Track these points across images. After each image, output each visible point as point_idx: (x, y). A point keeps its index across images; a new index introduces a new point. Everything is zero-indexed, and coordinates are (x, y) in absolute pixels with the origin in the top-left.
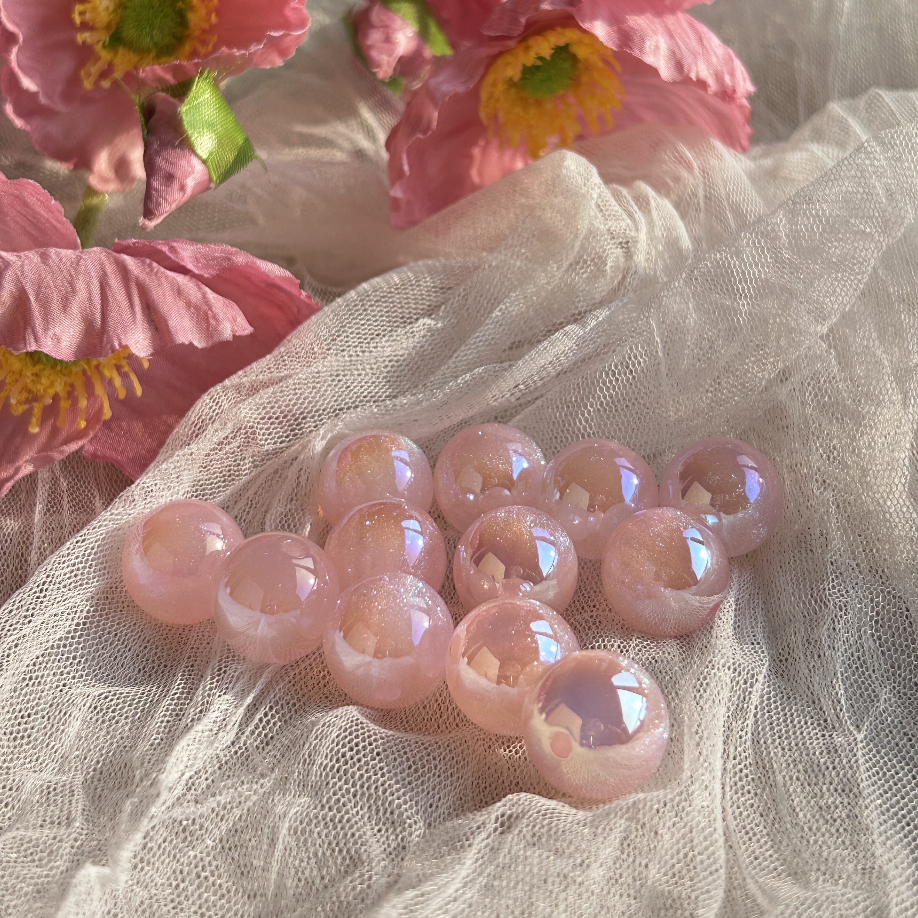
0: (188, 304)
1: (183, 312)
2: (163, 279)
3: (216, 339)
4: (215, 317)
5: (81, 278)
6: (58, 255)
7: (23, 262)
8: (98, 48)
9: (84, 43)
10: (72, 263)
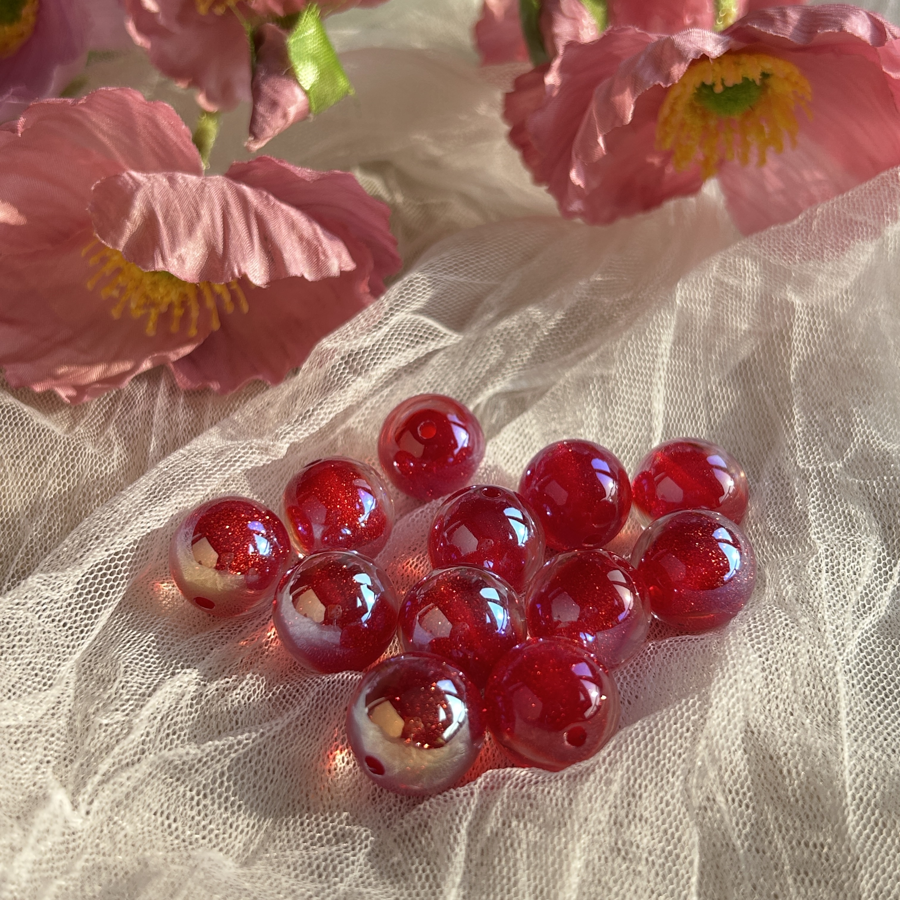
0: (301, 238)
1: (296, 245)
2: (279, 213)
3: (325, 274)
4: (324, 253)
5: (205, 205)
6: (185, 179)
7: (152, 184)
10: (197, 190)
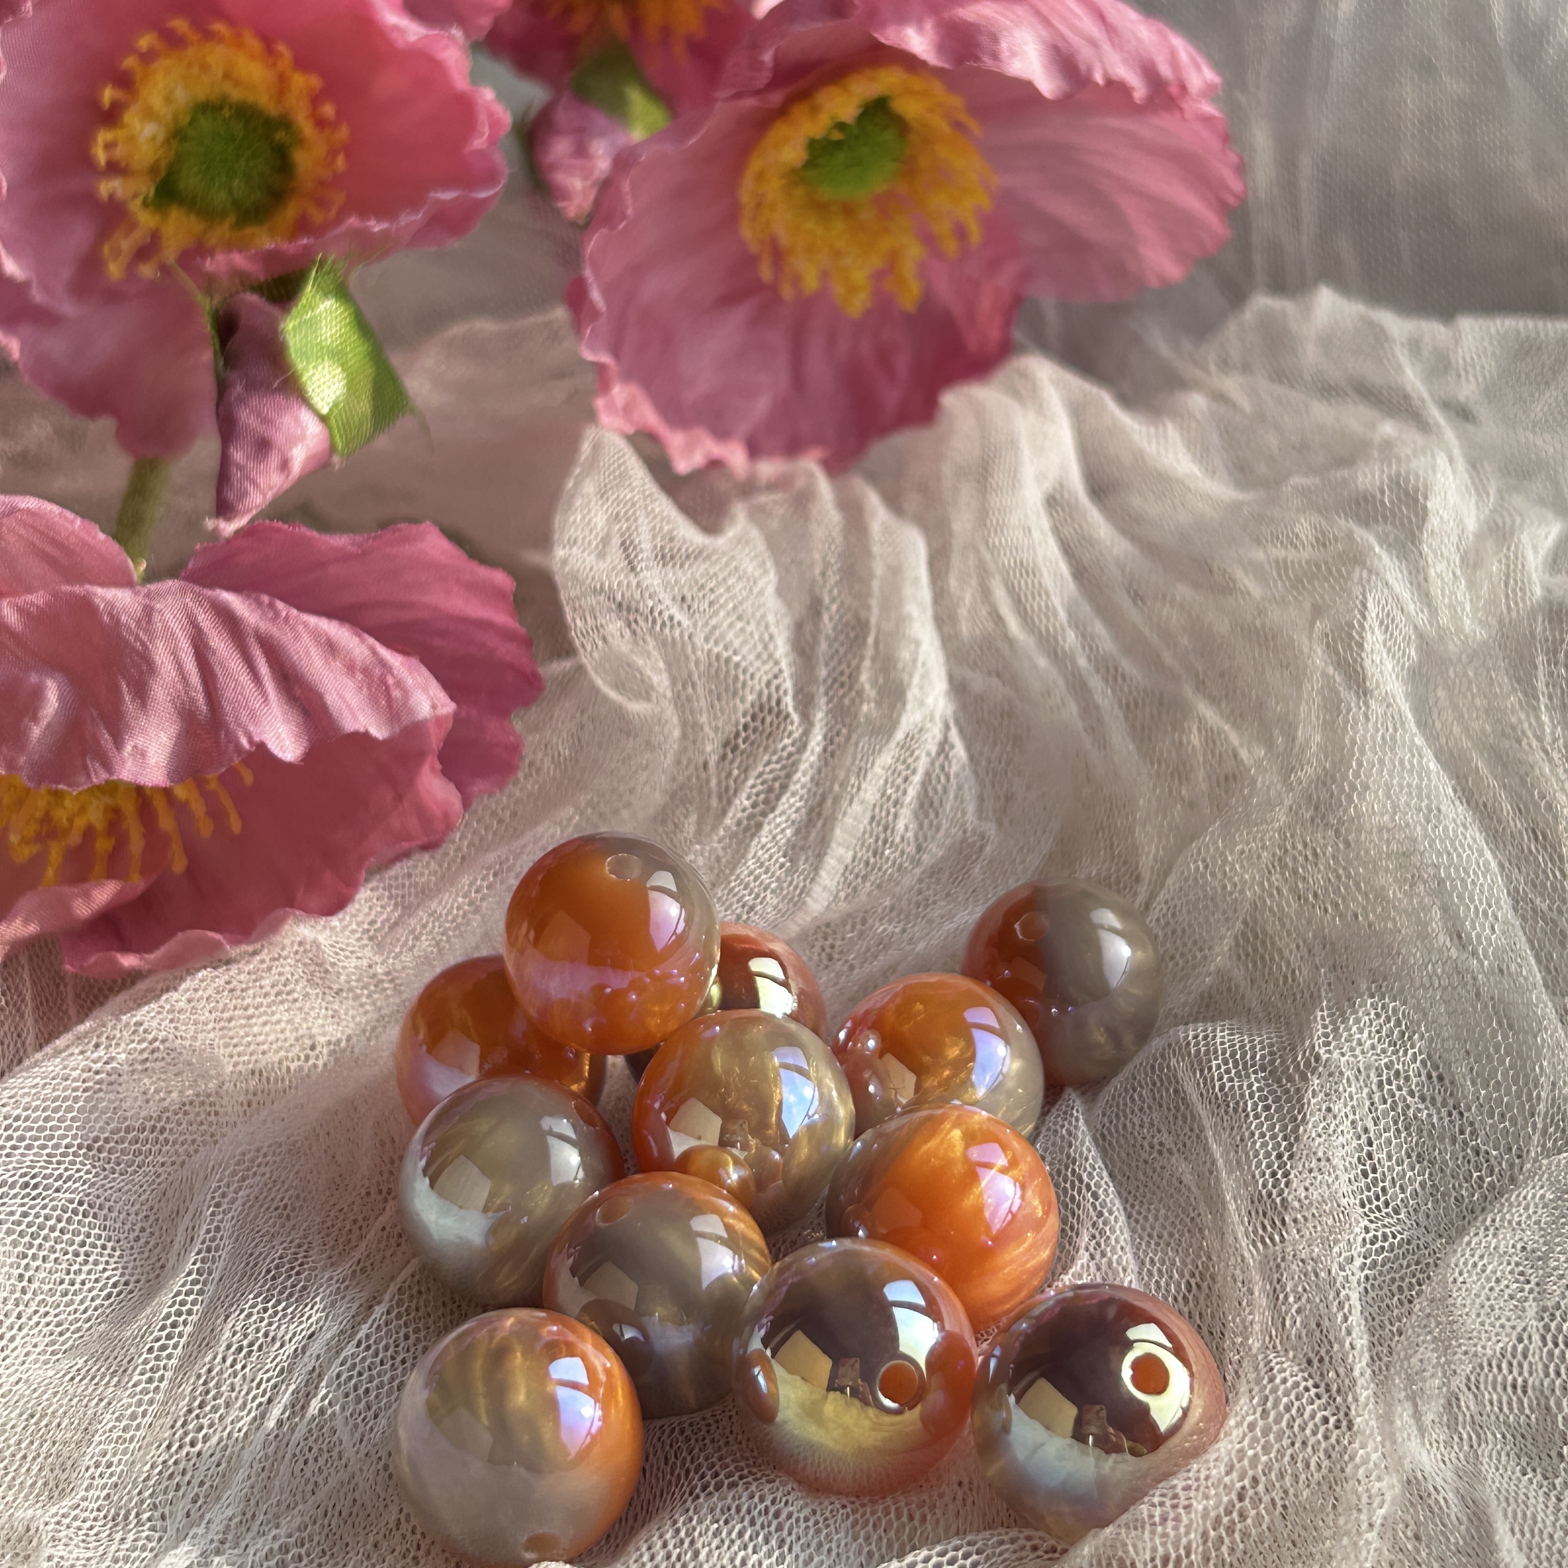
3: (406, 721)
4: (399, 685)
8: (135, 206)
9: (111, 197)
